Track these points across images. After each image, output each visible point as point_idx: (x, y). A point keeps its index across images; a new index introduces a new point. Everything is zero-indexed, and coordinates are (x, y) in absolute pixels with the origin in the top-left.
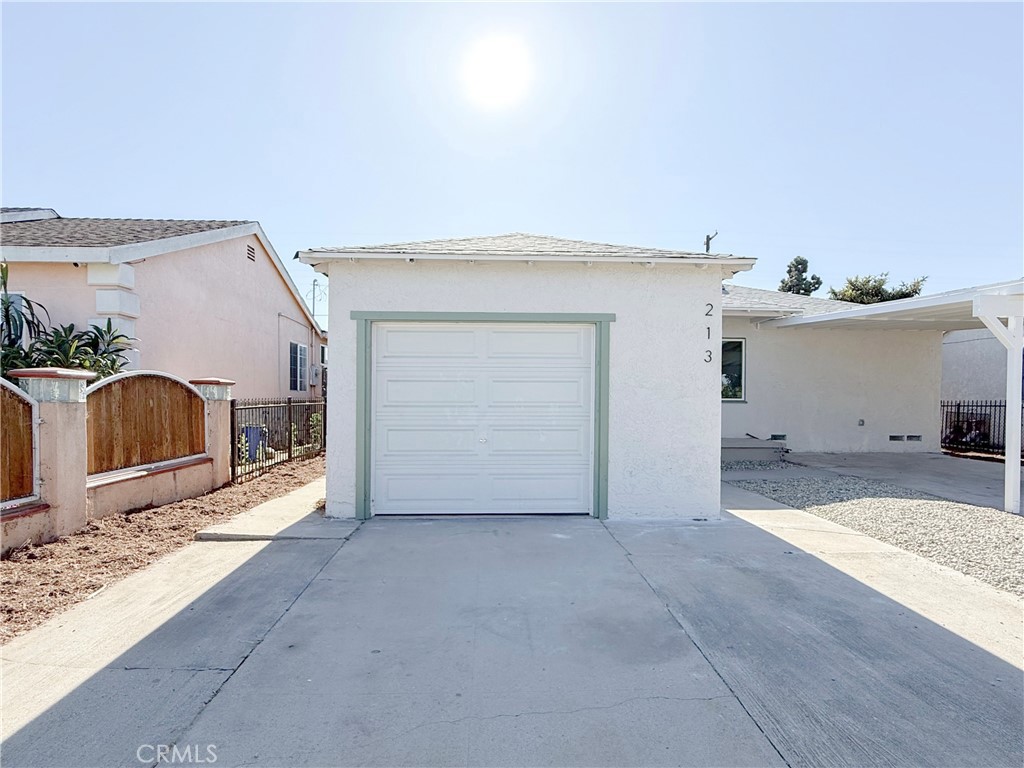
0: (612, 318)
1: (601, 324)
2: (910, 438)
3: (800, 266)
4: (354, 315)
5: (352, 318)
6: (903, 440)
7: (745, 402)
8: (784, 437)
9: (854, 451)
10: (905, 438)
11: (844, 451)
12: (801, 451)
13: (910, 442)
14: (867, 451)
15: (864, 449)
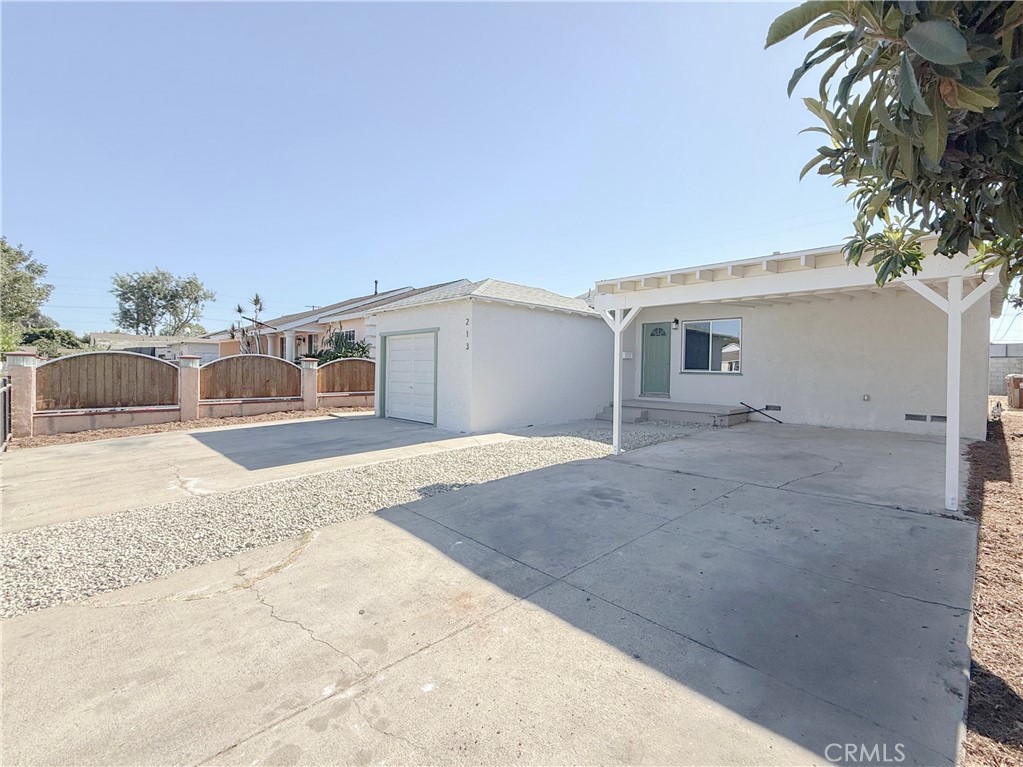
0: (439, 329)
1: (436, 332)
2: (936, 418)
6: (925, 420)
7: (740, 374)
8: (779, 408)
9: (857, 428)
10: (929, 419)
11: (845, 427)
12: (796, 422)
13: (935, 423)
14: (873, 429)
15: (871, 427)
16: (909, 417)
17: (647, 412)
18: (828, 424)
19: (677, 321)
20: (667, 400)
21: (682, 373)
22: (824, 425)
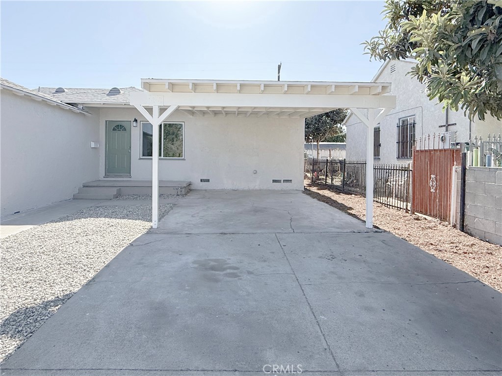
2: (285, 181)
6: (281, 182)
7: (184, 159)
8: (208, 181)
9: (251, 189)
10: (282, 181)
11: (245, 189)
12: (218, 188)
13: (285, 183)
14: (259, 189)
15: (257, 188)
16: (274, 181)
17: (120, 189)
18: (236, 188)
19: (136, 120)
20: (129, 179)
21: (140, 159)
22: (234, 189)
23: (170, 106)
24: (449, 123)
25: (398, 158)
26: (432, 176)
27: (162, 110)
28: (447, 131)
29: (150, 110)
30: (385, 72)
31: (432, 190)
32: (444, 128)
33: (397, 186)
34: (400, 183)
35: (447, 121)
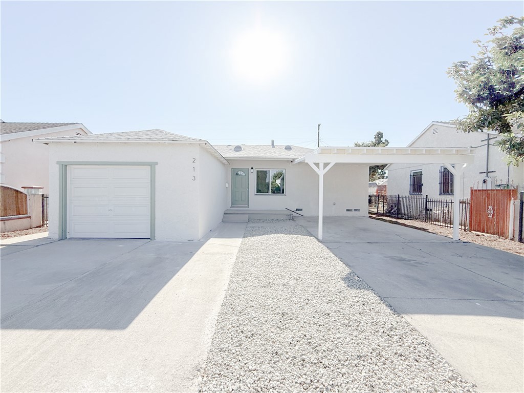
0: (157, 163)
1: (152, 165)
2: (355, 210)
3: (379, 136)
4: (58, 163)
5: (57, 164)
6: (353, 211)
7: (285, 195)
8: (301, 210)
9: (331, 216)
12: (309, 215)
13: (355, 212)
14: (337, 216)
16: (348, 210)
19: (253, 168)
20: (248, 209)
21: (255, 195)
23: (330, 163)
24: (489, 171)
25: (441, 194)
26: (490, 207)
27: (326, 165)
28: (487, 176)
29: (317, 165)
30: (428, 133)
31: (489, 216)
32: (485, 174)
33: (442, 214)
34: (445, 212)
35: (487, 170)
